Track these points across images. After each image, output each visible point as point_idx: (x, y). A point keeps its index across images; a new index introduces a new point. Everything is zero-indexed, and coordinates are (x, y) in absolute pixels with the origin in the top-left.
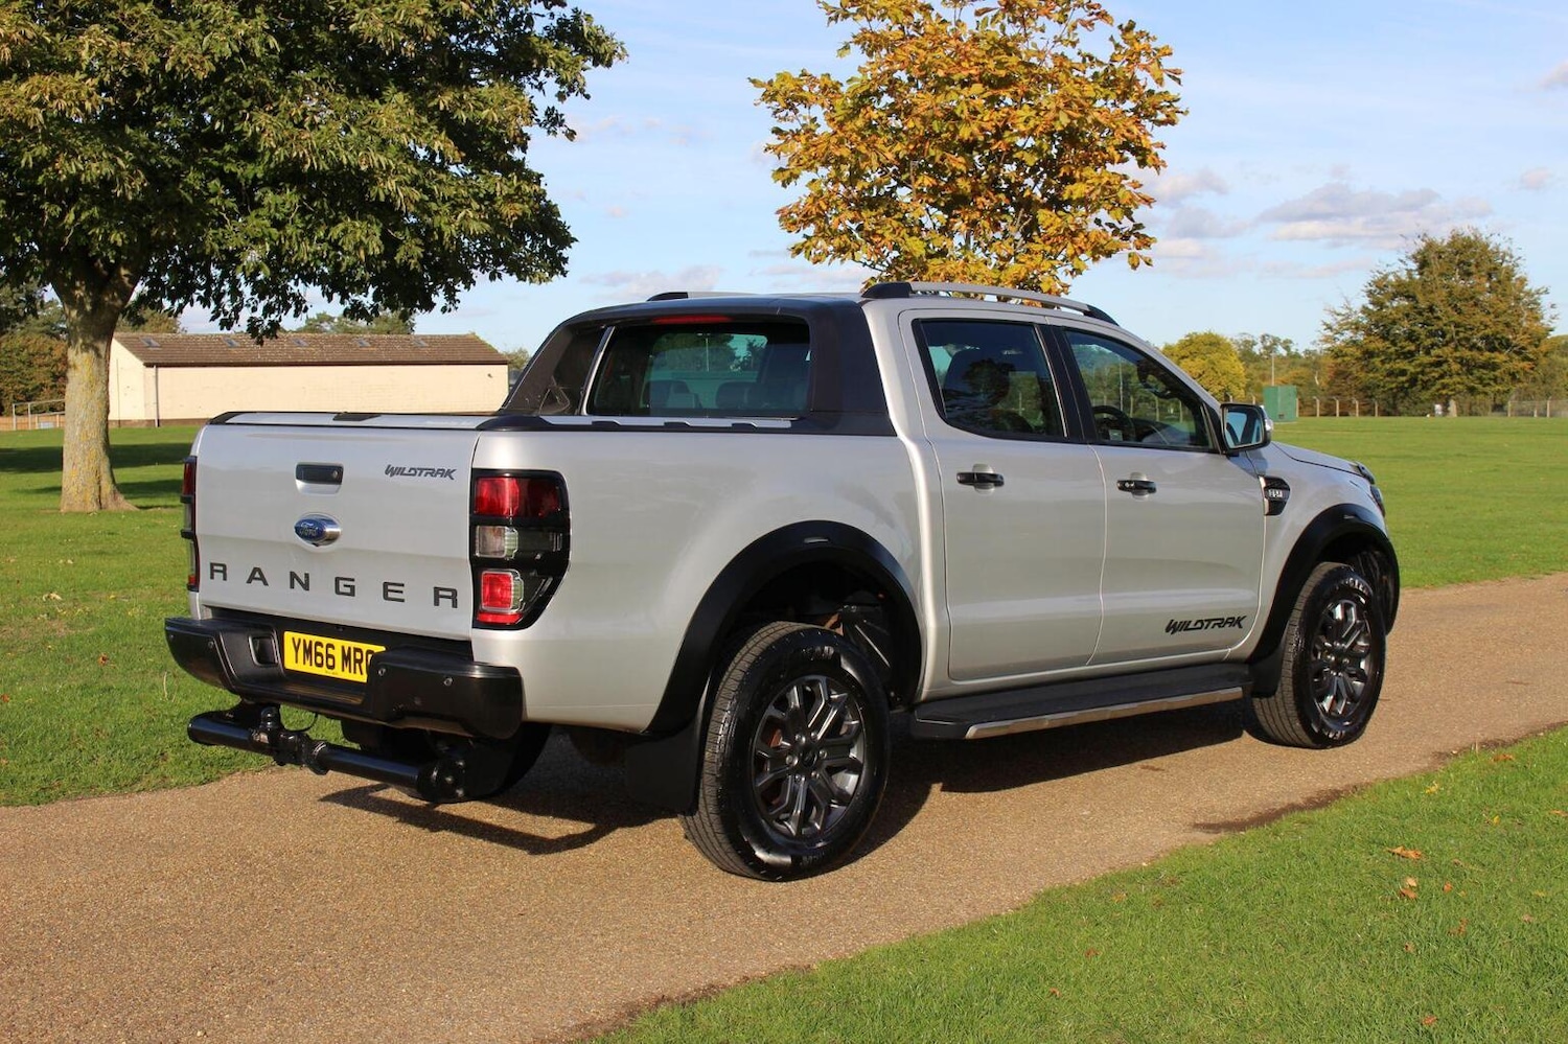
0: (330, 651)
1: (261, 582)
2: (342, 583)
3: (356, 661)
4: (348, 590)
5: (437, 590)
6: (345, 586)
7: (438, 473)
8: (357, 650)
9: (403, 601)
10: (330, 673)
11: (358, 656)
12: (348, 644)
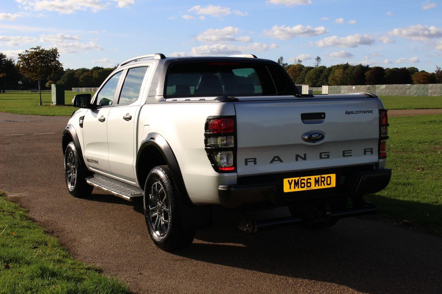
0: (309, 181)
1: (279, 161)
2: (323, 155)
3: (322, 181)
4: (326, 156)
5: (365, 150)
6: (324, 155)
7: (367, 112)
8: (322, 178)
9: (351, 156)
10: (309, 189)
11: (323, 179)
12: (317, 177)
